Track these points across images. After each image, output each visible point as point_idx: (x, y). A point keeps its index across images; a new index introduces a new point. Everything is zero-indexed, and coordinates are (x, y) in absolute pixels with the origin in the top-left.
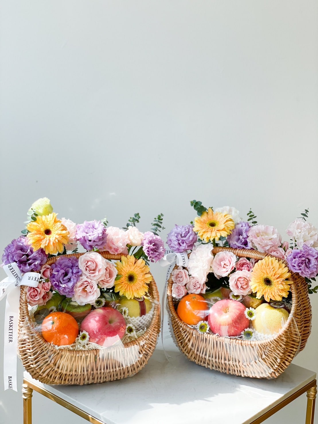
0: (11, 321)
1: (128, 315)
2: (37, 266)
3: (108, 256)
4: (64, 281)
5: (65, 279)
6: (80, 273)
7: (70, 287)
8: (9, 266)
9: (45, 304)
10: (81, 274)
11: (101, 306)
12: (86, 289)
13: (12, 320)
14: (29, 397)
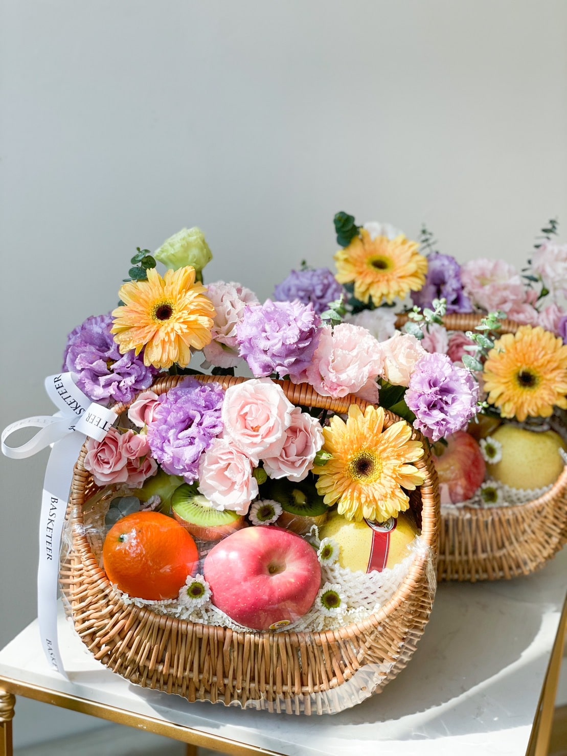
0: (53, 509)
1: (337, 559)
2: (125, 391)
3: (308, 396)
4: (178, 442)
5: (181, 435)
6: (217, 431)
7: (188, 459)
8: (56, 379)
9: (141, 487)
10: (222, 432)
11: (267, 522)
12: (226, 473)
13: (55, 508)
14: (7, 718)
